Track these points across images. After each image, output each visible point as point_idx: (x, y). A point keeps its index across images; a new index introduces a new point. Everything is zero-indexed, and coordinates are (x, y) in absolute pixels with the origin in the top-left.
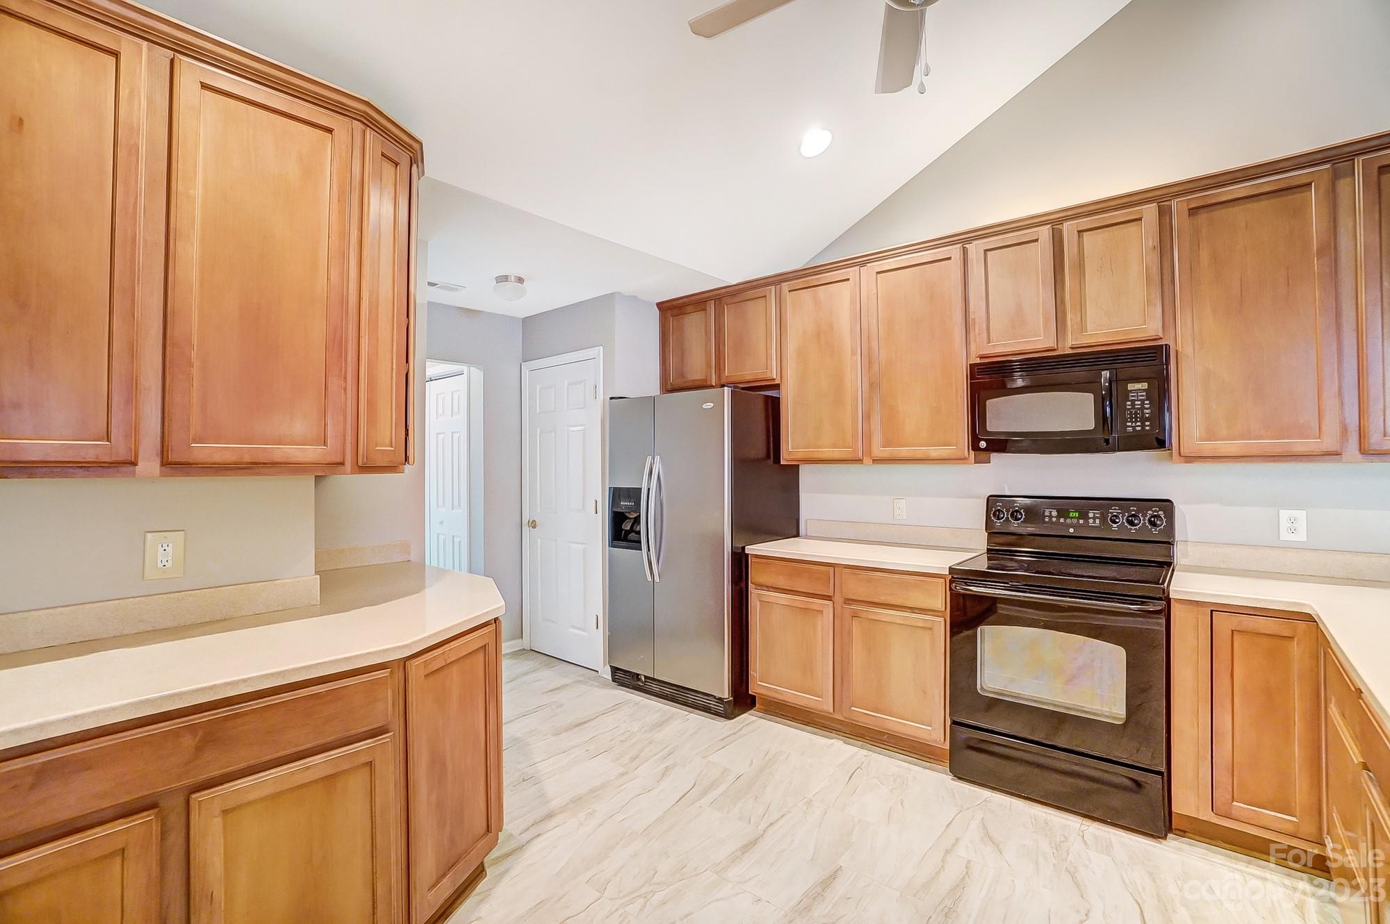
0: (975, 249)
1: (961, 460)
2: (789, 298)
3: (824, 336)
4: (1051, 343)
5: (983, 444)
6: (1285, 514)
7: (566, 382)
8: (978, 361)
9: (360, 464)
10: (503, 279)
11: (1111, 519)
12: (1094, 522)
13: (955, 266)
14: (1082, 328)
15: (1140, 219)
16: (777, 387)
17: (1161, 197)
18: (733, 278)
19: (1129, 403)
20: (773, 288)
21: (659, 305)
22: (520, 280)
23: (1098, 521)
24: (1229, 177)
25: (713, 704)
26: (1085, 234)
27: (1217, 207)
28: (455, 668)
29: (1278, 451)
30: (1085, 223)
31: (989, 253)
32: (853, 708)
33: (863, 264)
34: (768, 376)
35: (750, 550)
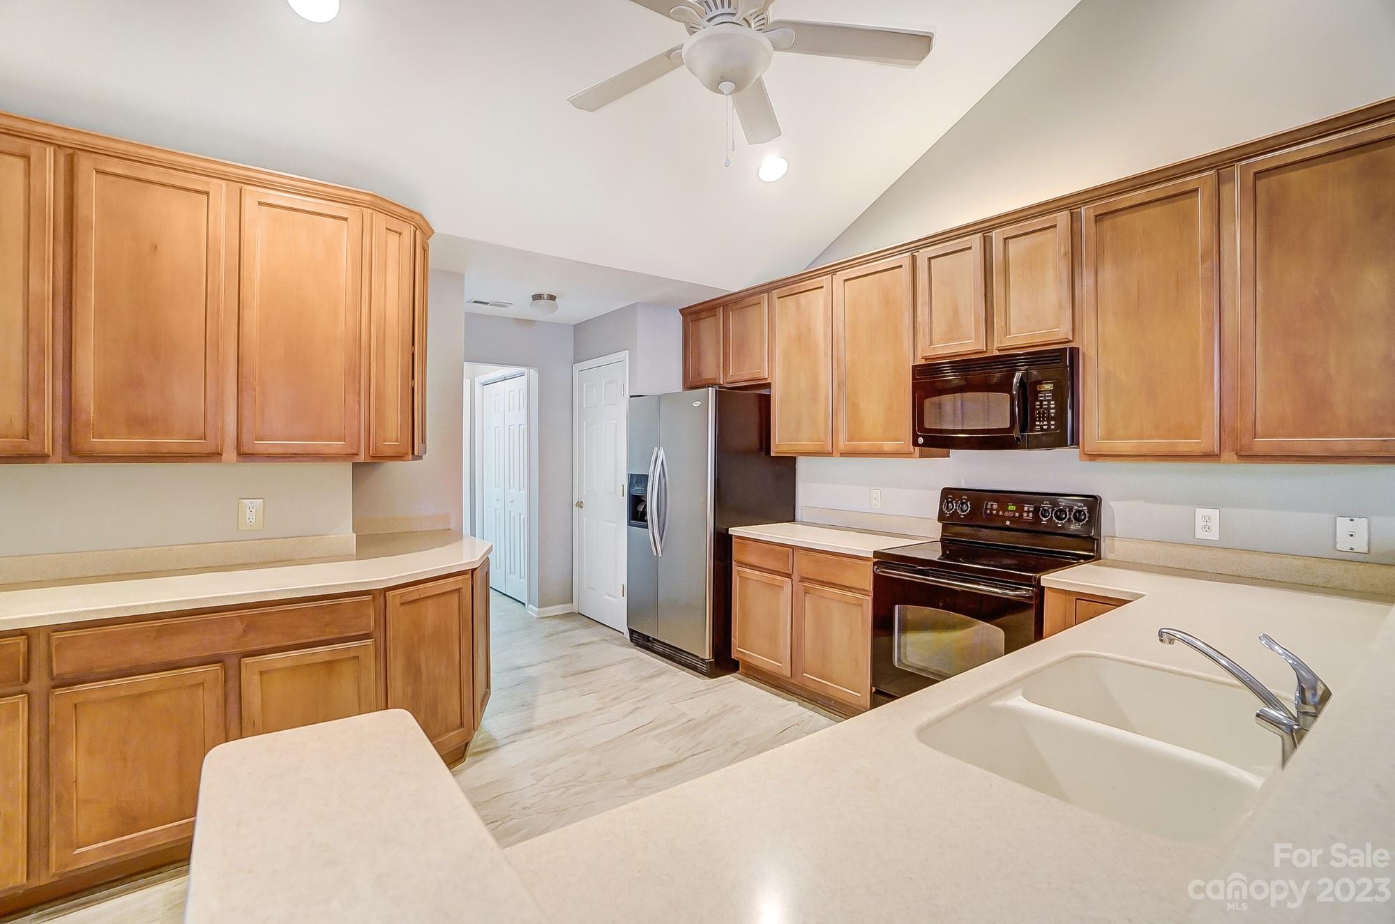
0: (923, 255)
1: (908, 455)
2: (778, 304)
3: (803, 339)
4: (981, 346)
5: (921, 440)
6: (1200, 512)
7: (604, 382)
8: (923, 362)
9: (371, 454)
10: (537, 297)
11: (1042, 513)
12: (1028, 516)
13: (905, 272)
14: (1007, 332)
15: (1055, 226)
16: (768, 386)
17: (1070, 204)
18: (734, 284)
19: (1038, 403)
20: (766, 295)
21: (681, 311)
22: (552, 298)
23: (1031, 515)
24: (1130, 183)
25: (699, 664)
26: (1010, 241)
27: (1121, 213)
28: (430, 602)
29: (1163, 451)
30: (1010, 230)
31: (932, 261)
32: (804, 674)
33: (833, 273)
34: (761, 376)
35: (733, 531)
